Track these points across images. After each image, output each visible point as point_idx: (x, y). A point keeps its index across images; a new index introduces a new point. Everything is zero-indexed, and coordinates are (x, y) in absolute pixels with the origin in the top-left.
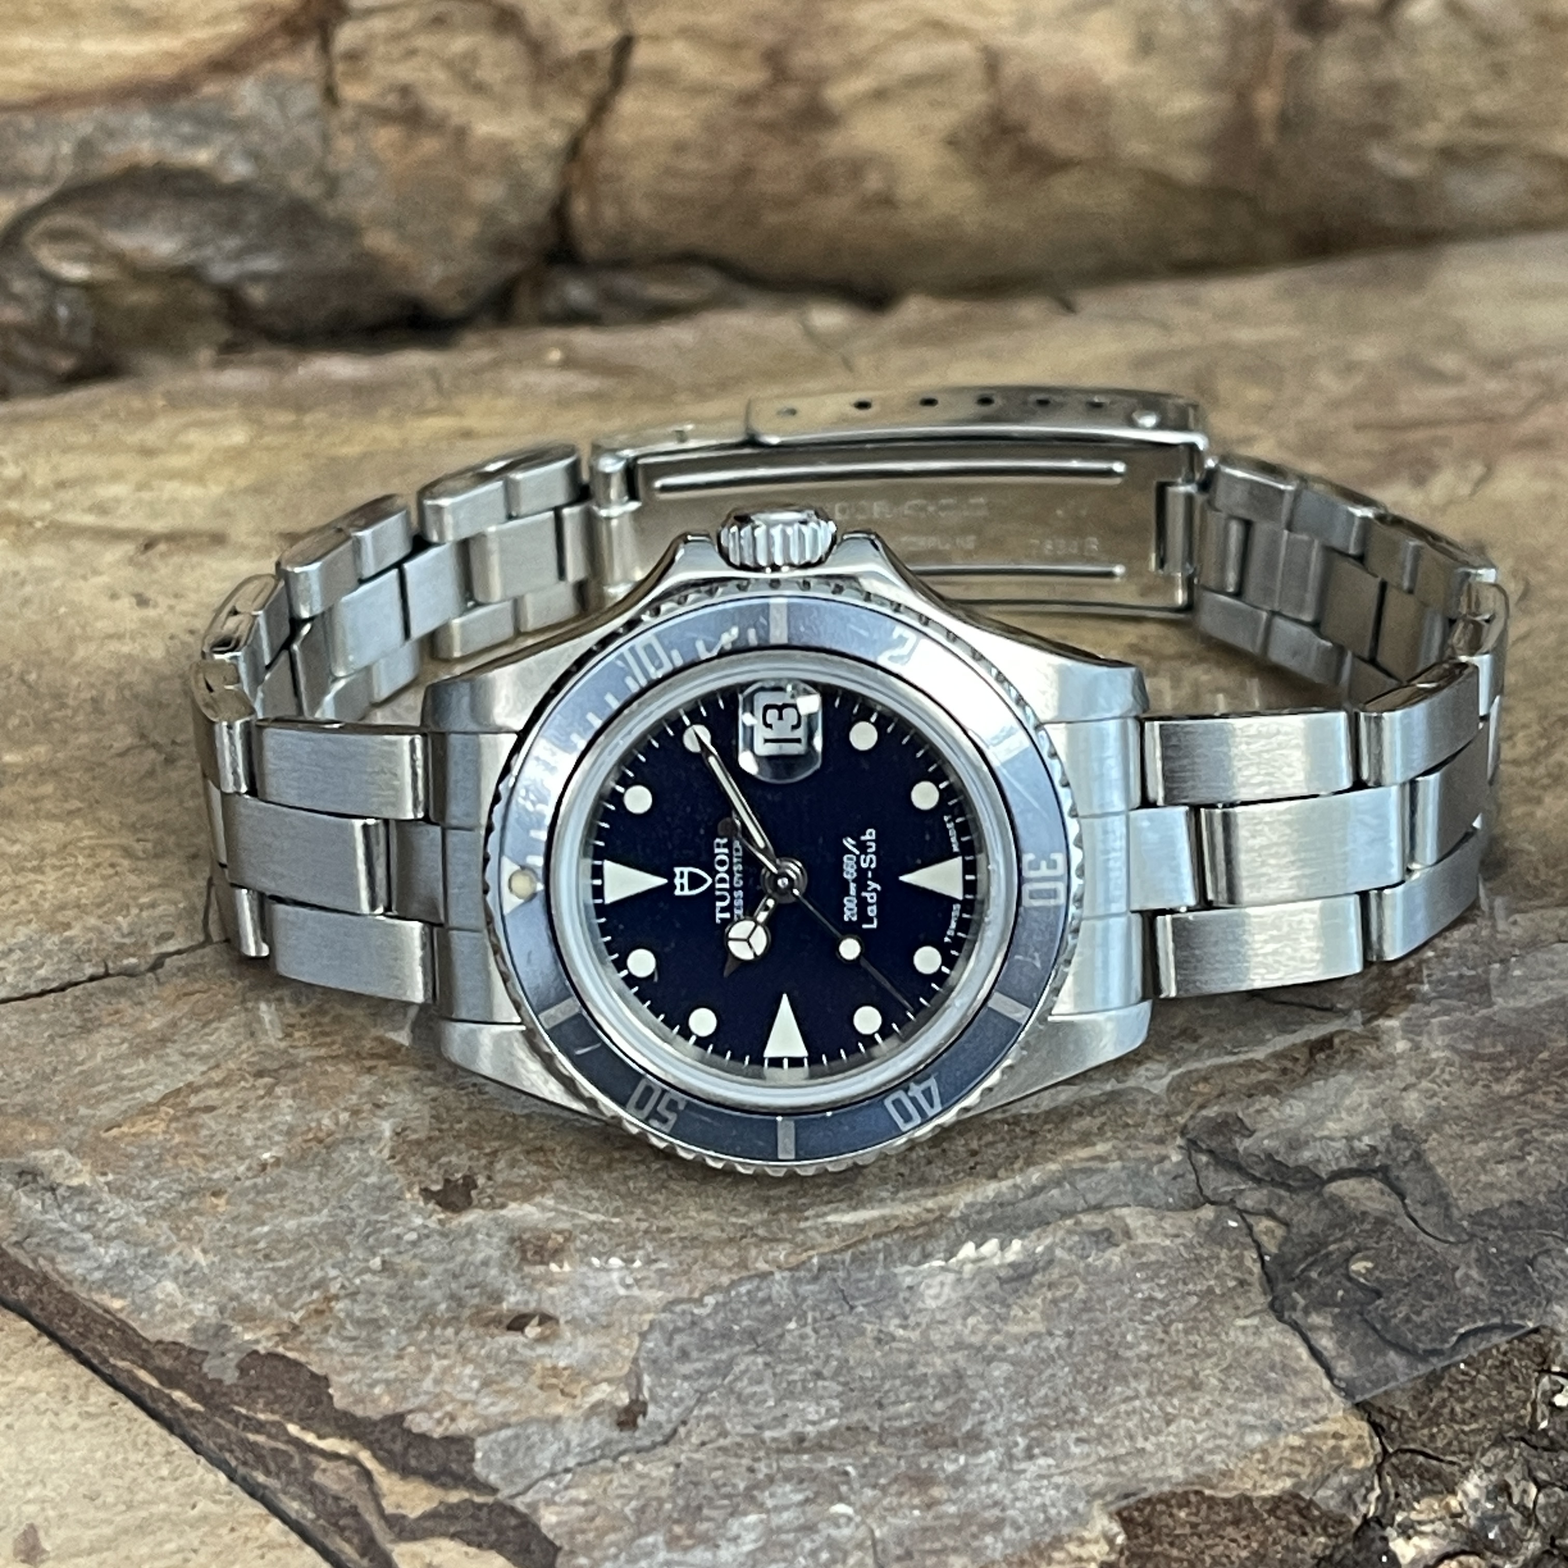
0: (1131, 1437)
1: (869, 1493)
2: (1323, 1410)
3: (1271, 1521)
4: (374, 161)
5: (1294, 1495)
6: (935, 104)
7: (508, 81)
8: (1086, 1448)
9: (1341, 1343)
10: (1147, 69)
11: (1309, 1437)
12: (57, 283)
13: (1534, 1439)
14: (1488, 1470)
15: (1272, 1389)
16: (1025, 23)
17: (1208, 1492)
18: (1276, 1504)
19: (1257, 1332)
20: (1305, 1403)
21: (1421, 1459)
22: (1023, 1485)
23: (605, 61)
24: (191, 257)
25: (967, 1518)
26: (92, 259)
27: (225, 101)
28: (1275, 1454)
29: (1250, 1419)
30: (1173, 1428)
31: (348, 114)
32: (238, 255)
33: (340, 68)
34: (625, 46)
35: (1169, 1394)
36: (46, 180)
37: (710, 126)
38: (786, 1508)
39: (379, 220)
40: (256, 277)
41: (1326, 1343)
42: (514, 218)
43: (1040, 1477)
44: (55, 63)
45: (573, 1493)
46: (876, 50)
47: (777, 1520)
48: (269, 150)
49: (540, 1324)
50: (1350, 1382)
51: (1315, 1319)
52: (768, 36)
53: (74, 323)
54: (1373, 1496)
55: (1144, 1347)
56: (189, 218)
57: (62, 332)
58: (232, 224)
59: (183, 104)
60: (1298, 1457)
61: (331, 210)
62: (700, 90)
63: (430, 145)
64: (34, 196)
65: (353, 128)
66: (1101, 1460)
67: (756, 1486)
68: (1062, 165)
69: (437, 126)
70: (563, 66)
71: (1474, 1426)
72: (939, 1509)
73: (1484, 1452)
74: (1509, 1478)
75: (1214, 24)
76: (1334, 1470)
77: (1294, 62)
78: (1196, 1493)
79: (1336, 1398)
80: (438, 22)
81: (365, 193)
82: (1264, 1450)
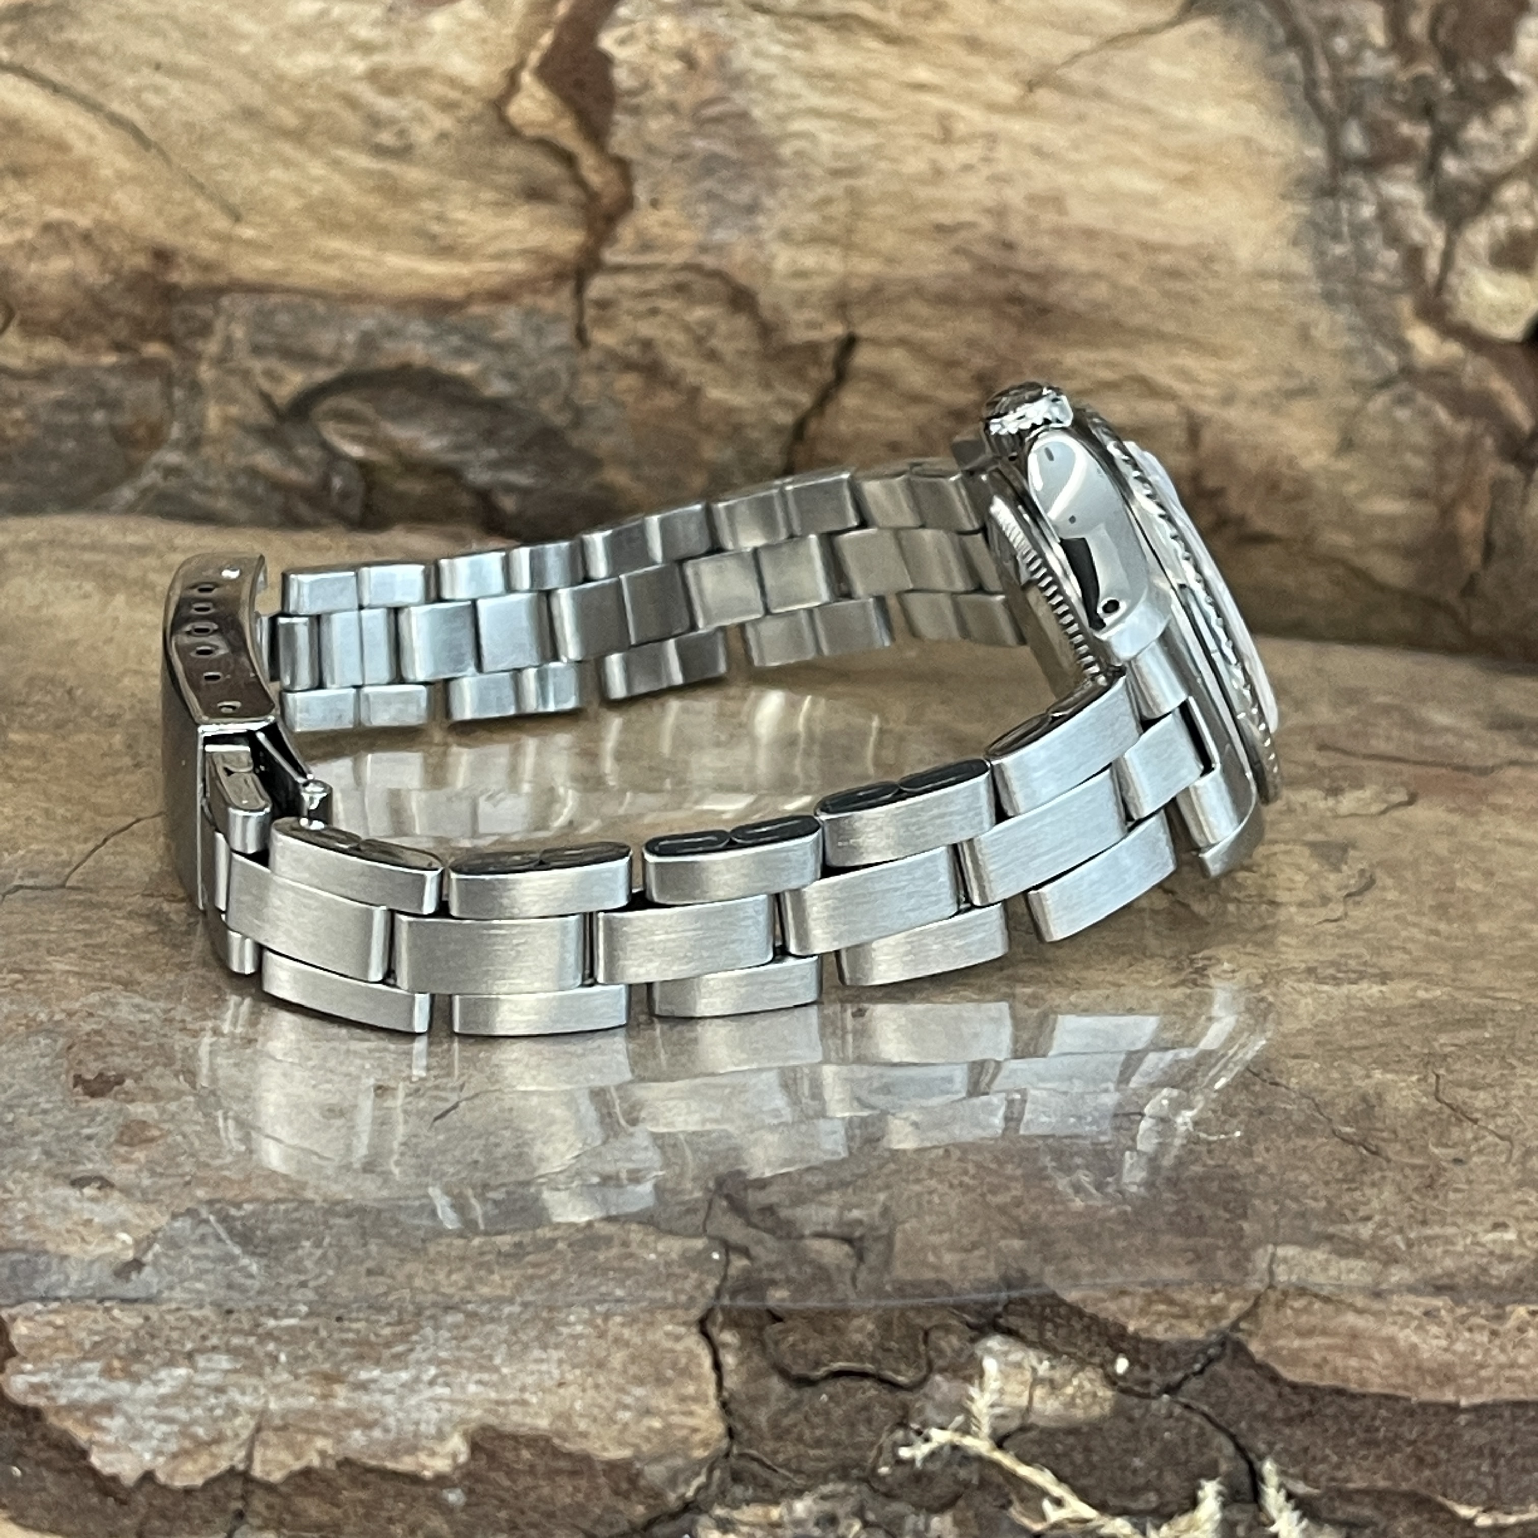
0: (523, 1389)
1: (285, 1376)
2: (695, 1407)
3: (602, 1480)
4: (616, 403)
5: (628, 1463)
7: (743, 354)
8: (481, 1389)
9: (741, 1363)
11: (670, 1425)
12: (334, 456)
13: (873, 1482)
14: (824, 1498)
15: (661, 1381)
17: (557, 1442)
18: (612, 1467)
19: (678, 1338)
20: (683, 1399)
21: (755, 1466)
22: (413, 1401)
23: (830, 353)
24: (452, 458)
25: (349, 1413)
26: (368, 442)
27: (492, 323)
28: (633, 1428)
29: (628, 1400)
30: (562, 1391)
31: (594, 356)
32: (494, 465)
33: (591, 313)
34: (849, 344)
35: (574, 1366)
36: (330, 362)
37: (921, 431)
38: (213, 1370)
39: (619, 459)
40: (510, 488)
41: (729, 1360)
43: (431, 1399)
44: (361, 267)
45: (52, 1317)
47: (198, 1378)
48: (526, 373)
49: (100, 1187)
50: (732, 1395)
51: (728, 1337)
52: (979, 361)
53: (345, 495)
54: (696, 1483)
55: (579, 1329)
56: (454, 422)
57: (335, 500)
58: (490, 436)
59: (453, 319)
60: (651, 1436)
61: (577, 439)
62: (916, 398)
63: (667, 399)
64: (322, 375)
65: (600, 368)
66: (488, 1400)
67: (202, 1351)
68: (1261, 539)
69: (673, 383)
70: (788, 350)
71: (818, 1453)
72: (331, 1401)
73: (826, 1481)
74: (841, 1512)
75: (1419, 436)
76: (673, 1454)
77: (1499, 487)
78: (548, 1440)
79: (713, 1404)
80: (680, 289)
81: (607, 430)
82: (626, 1425)
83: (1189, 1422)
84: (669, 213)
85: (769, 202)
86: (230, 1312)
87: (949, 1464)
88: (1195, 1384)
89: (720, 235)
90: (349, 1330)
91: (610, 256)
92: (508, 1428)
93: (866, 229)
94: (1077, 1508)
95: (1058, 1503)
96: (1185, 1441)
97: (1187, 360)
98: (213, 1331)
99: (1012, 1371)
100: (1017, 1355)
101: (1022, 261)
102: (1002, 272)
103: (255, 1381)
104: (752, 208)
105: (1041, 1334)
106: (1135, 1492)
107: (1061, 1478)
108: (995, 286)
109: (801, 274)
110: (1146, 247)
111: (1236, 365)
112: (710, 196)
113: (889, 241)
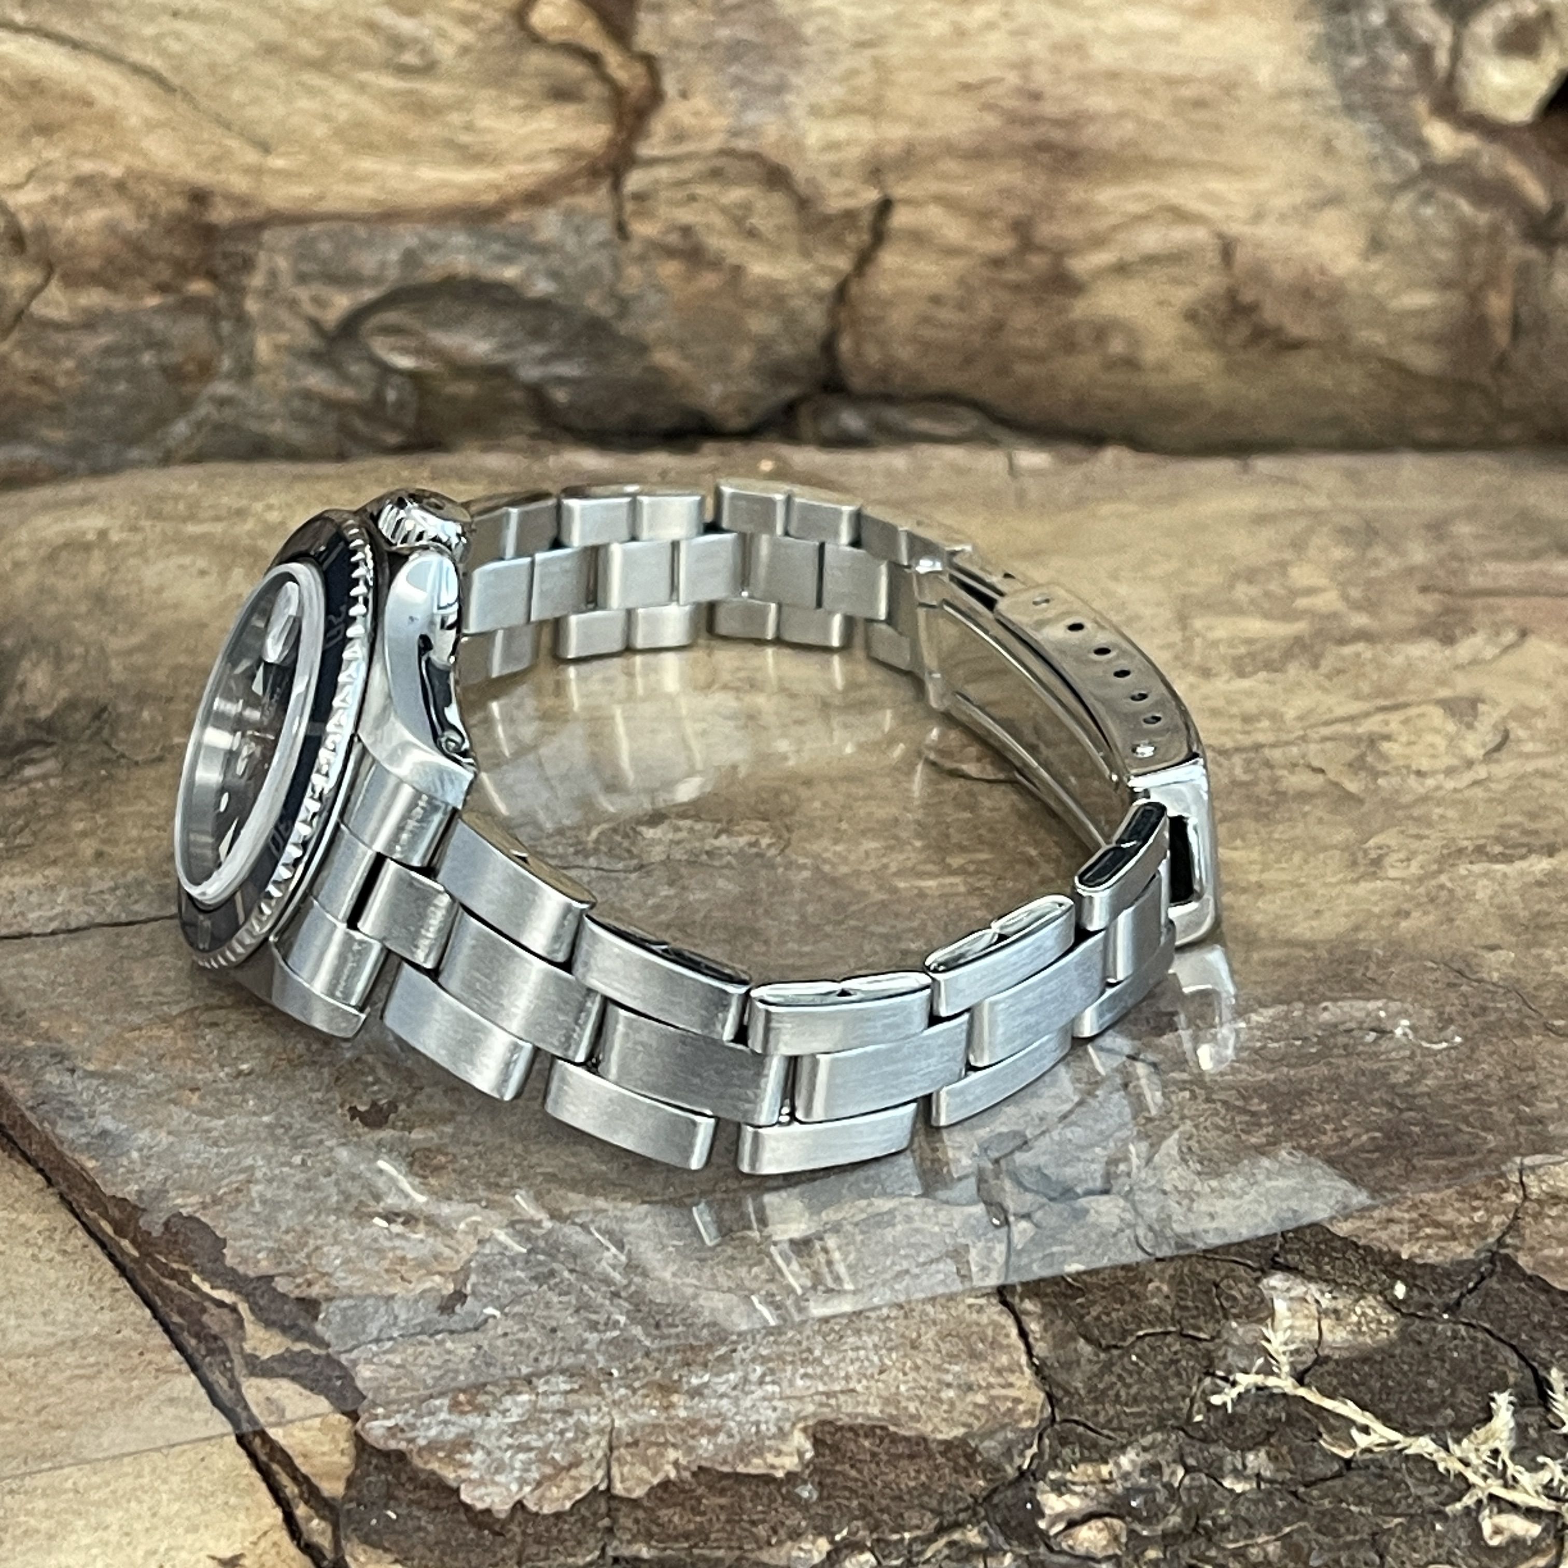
0: (847, 1378)
1: (623, 1391)
2: (1012, 1379)
3: (940, 1460)
4: (660, 289)
5: (962, 1442)
6: (1175, 281)
7: (781, 229)
8: (808, 1383)
9: (1045, 1329)
10: (1374, 266)
11: (993, 1399)
12: (387, 370)
13: (1189, 1429)
14: (1145, 1449)
15: (975, 1356)
16: (1258, 217)
17: (892, 1429)
18: (948, 1446)
19: (980, 1310)
20: (1000, 1372)
21: (1081, 1429)
22: (747, 1402)
23: (866, 219)
24: (501, 358)
25: (692, 1423)
26: (418, 352)
27: (532, 228)
28: (960, 1406)
29: (949, 1378)
30: (883, 1377)
31: (635, 247)
32: (544, 360)
33: (629, 207)
34: (885, 207)
35: (890, 1350)
36: (376, 281)
37: (962, 281)
38: (554, 1394)
39: (666, 341)
40: (561, 381)
41: (1034, 1327)
42: (786, 349)
43: (764, 1399)
44: (393, 184)
45: (389, 1357)
46: (1115, 228)
47: (541, 1403)
48: (568, 271)
49: (404, 1223)
50: (1043, 1361)
51: (1028, 1305)
52: (1014, 209)
53: (400, 405)
54: (1029, 1453)
56: (503, 324)
57: (390, 411)
58: (538, 334)
59: (494, 227)
60: (978, 1412)
61: (624, 328)
62: (951, 251)
63: (709, 280)
64: (369, 294)
65: (642, 259)
66: (818, 1393)
67: (539, 1375)
68: (1297, 345)
69: (716, 264)
70: (827, 220)
71: (1135, 1410)
72: (673, 1412)
73: (1144, 1433)
74: (1162, 1459)
75: (1443, 230)
76: (1003, 1427)
77: (1524, 270)
78: (883, 1428)
79: (1028, 1372)
80: (716, 174)
81: (653, 316)
82: (952, 1404)
83: (1474, 1339)
84: (700, 102)
85: (796, 80)
86: (554, 1330)
87: (1257, 1404)
88: (1472, 1302)
89: (751, 117)
90: (669, 1337)
91: (645, 150)
92: (845, 1421)
93: (893, 96)
94: (1382, 1433)
95: (1365, 1430)
96: (1474, 1359)
97: (1217, 185)
98: (543, 1353)
99: (1296, 1305)
100: (1299, 1290)
101: (1049, 108)
102: (1032, 121)
103: (595, 1399)
104: (780, 88)
105: (1319, 1268)
106: (1433, 1410)
107: (1364, 1408)
108: (1023, 136)
109: (833, 146)
110: (1171, 82)
111: (1263, 184)
112: (738, 82)
113: (917, 104)
